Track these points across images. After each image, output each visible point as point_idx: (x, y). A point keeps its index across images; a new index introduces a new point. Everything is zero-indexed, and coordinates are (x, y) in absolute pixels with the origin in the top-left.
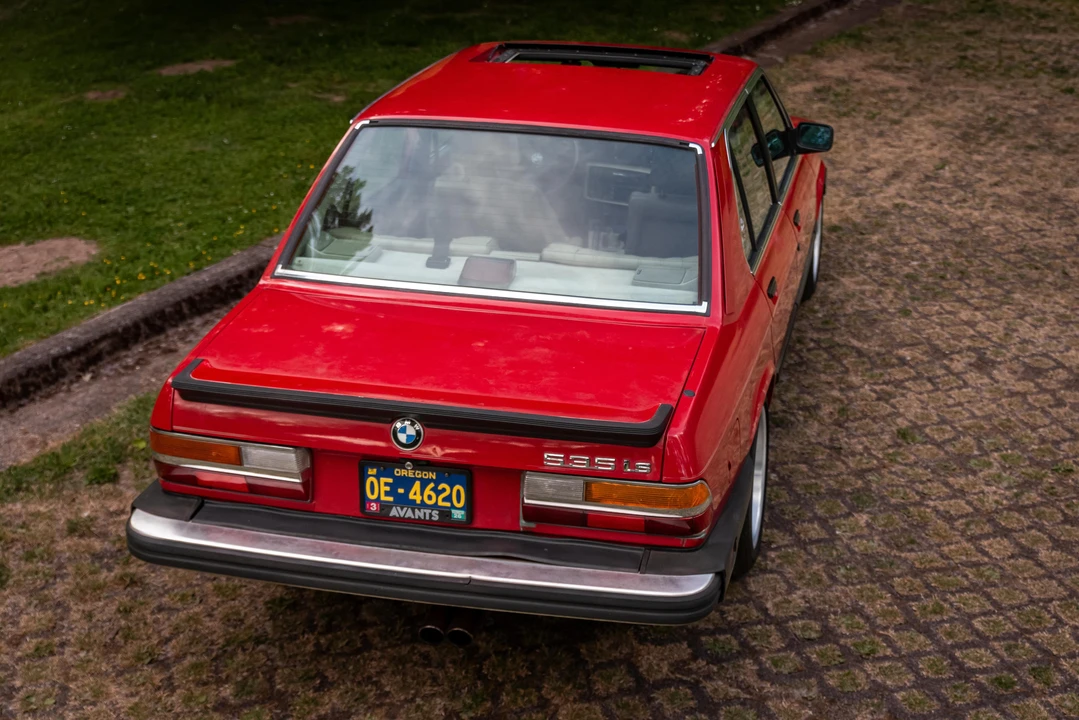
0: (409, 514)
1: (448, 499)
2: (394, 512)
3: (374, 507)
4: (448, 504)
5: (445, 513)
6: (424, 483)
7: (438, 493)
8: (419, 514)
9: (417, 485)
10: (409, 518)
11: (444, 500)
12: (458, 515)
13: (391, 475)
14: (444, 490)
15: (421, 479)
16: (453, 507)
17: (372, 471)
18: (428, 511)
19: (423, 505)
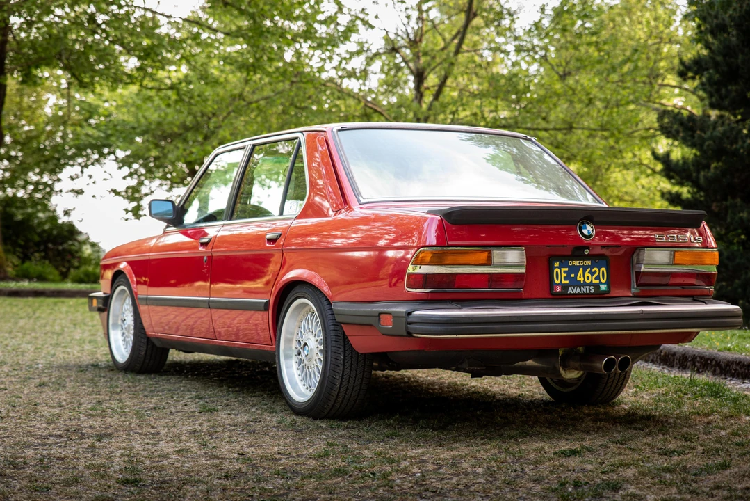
0: (578, 291)
1: (598, 278)
2: (570, 291)
3: (558, 289)
4: (598, 281)
5: (597, 286)
6: (585, 268)
7: (592, 274)
8: (584, 290)
9: (581, 270)
10: (579, 294)
11: (596, 279)
12: (603, 287)
13: (568, 266)
14: (595, 271)
15: (583, 266)
16: (601, 283)
17: (557, 264)
18: (588, 287)
19: (585, 284)
